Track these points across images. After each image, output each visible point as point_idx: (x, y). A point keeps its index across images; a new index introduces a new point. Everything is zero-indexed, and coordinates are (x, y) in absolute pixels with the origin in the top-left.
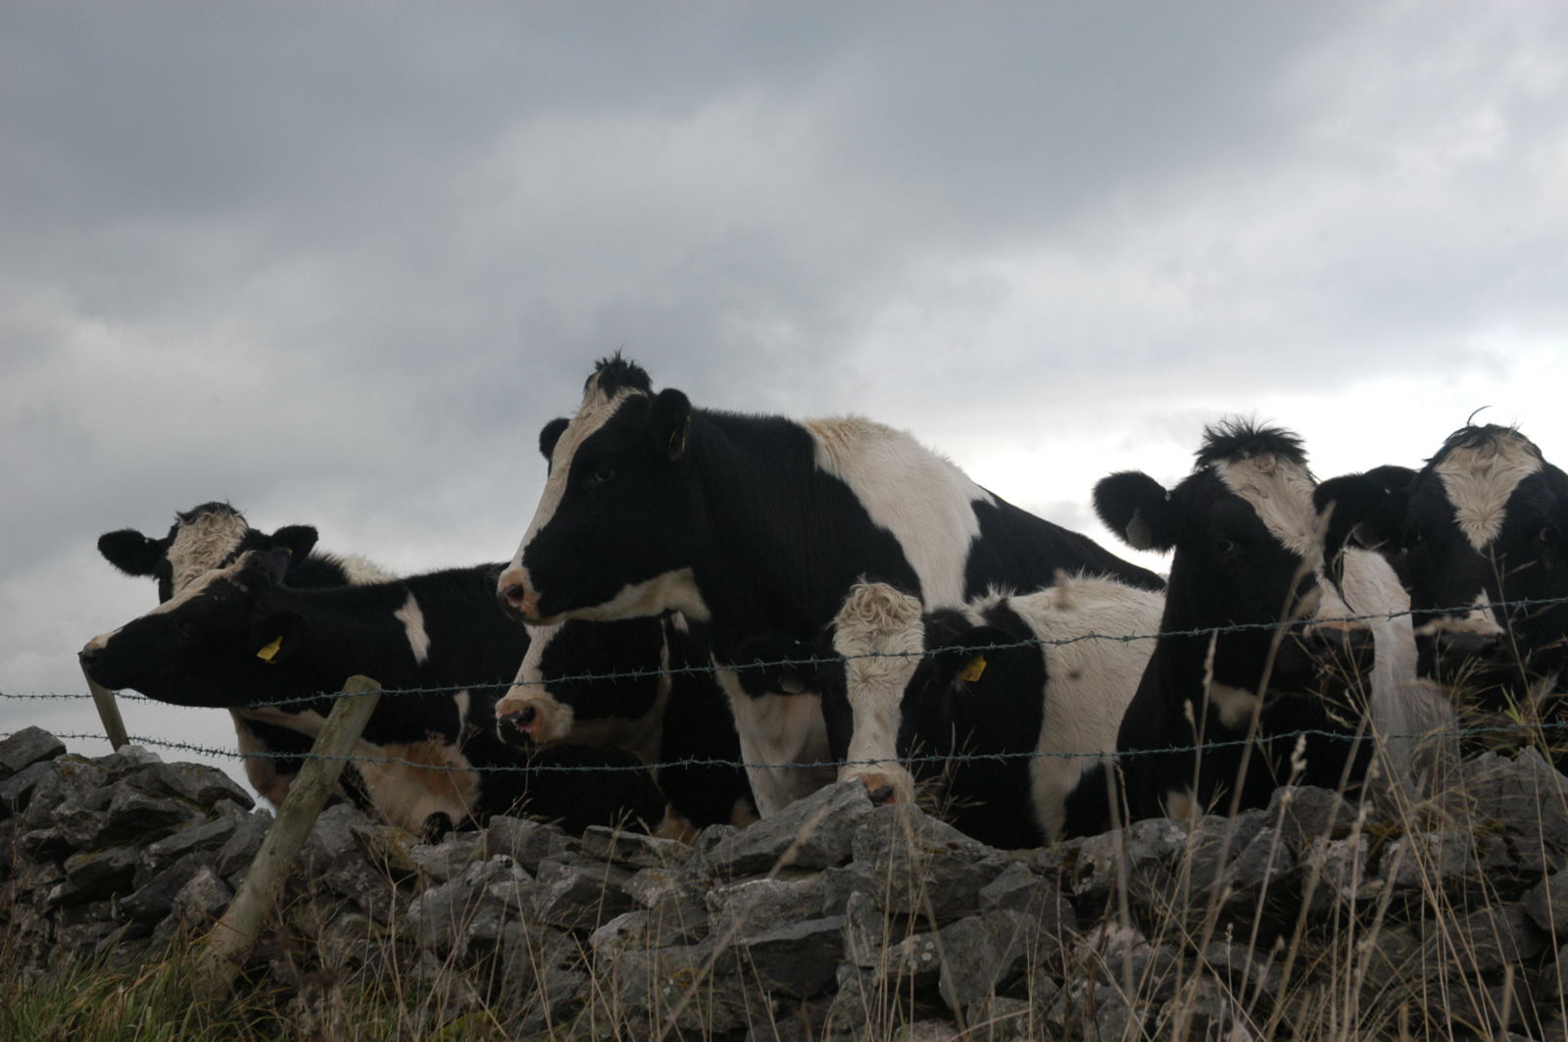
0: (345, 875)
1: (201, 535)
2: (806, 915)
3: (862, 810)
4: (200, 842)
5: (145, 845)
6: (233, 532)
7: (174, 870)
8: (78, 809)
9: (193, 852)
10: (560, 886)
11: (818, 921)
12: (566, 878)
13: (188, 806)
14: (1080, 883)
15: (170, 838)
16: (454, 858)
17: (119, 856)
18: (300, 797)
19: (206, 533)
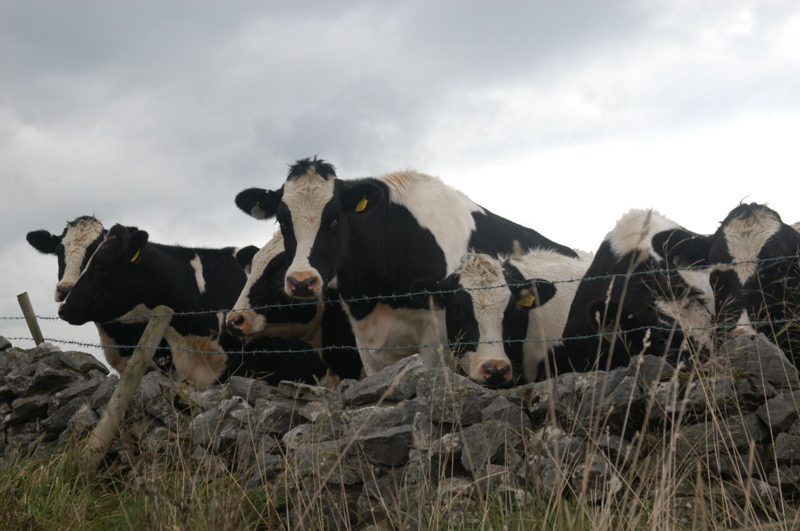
0: (156, 407)
1: (79, 231)
2: (393, 424)
3: (421, 371)
4: (81, 392)
5: (53, 393)
6: (95, 230)
7: (68, 405)
8: (18, 376)
9: (78, 397)
10: (267, 412)
11: (399, 427)
12: (271, 407)
13: (75, 373)
14: (533, 406)
15: (66, 390)
16: (211, 398)
17: (40, 399)
18: (133, 368)
19: (82, 230)
